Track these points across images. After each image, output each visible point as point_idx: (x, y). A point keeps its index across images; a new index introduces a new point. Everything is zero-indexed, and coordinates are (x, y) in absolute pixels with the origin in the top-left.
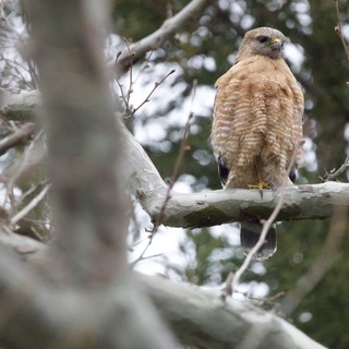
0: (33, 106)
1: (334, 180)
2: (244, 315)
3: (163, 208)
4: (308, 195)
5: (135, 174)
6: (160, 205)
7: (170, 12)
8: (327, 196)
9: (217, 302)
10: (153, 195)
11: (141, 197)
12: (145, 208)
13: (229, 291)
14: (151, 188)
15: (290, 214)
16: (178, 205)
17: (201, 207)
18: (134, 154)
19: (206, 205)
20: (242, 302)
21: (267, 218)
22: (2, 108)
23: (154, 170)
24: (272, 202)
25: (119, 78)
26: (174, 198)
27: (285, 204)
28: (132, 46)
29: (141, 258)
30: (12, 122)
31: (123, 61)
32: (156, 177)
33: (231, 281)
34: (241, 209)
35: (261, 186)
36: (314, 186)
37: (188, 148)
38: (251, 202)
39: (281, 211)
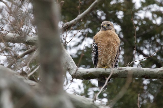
0: (36, 40)
1: (129, 66)
2: (99, 107)
3: (75, 73)
4: (121, 71)
5: (67, 62)
6: (74, 72)
7: (80, 13)
8: (127, 71)
9: (91, 103)
10: (73, 69)
11: (69, 70)
12: (70, 73)
13: (95, 100)
14: (72, 67)
15: (115, 76)
16: (80, 73)
17: (87, 73)
18: (67, 56)
19: (89, 73)
20: (99, 103)
21: (107, 77)
22: (26, 41)
23: (73, 61)
24: (110, 72)
25: (63, 33)
26: (79, 70)
27: (113, 73)
28: (67, 23)
29: (68, 88)
30: (29, 45)
31: (64, 27)
32: (73, 64)
33: (96, 96)
34: (100, 74)
35: (106, 67)
36: (123, 68)
37: (84, 55)
38: (103, 72)
39: (112, 75)
